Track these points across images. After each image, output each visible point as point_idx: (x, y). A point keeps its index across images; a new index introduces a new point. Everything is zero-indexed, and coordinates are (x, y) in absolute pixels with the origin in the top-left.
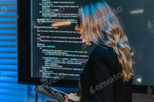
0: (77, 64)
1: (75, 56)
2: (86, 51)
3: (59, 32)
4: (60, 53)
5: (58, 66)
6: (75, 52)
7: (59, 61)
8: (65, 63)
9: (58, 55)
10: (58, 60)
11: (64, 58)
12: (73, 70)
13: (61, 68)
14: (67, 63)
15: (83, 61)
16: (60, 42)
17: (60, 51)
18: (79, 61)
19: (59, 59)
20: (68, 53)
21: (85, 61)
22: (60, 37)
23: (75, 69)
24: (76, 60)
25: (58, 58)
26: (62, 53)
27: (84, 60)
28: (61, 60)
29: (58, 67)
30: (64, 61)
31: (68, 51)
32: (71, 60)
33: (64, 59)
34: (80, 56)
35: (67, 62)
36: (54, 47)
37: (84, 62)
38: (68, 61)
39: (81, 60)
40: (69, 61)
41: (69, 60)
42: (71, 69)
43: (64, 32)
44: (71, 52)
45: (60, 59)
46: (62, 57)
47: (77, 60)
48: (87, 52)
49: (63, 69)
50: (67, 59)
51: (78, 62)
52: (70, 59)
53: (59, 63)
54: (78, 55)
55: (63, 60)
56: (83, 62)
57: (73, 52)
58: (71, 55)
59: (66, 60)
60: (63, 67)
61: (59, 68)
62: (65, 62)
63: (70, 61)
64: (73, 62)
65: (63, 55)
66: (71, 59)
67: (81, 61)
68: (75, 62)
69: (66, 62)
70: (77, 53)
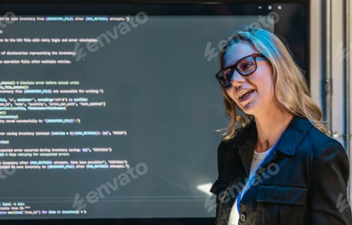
0: (55, 108)
1: (49, 91)
2: (77, 81)
3: (6, 40)
4: (11, 87)
5: (7, 117)
6: (48, 83)
7: (8, 104)
8: (24, 109)
9: (4, 92)
10: (4, 103)
11: (21, 98)
12: (44, 122)
13: (14, 121)
14: (29, 108)
15: (68, 102)
16: (10, 64)
17: (11, 83)
18: (60, 102)
19: (9, 101)
20: (31, 87)
21: (73, 101)
22: (9, 53)
23: (49, 121)
24: (51, 100)
25: (4, 100)
26: (15, 87)
27: (71, 100)
28: (13, 103)
29: (5, 119)
30: (22, 104)
31: (32, 83)
32: (37, 102)
33: (19, 100)
34: (61, 91)
35: (28, 105)
37: (73, 104)
38: (31, 104)
39: (63, 100)
40: (34, 104)
41: (33, 102)
42: (41, 121)
43: (20, 40)
44: (37, 83)
45: (11, 100)
46: (16, 96)
47: (54, 102)
48: (77, 83)
49: (18, 121)
50: (29, 100)
51: (58, 104)
52: (36, 99)
53: (8, 109)
54: (55, 89)
55: (17, 102)
56: (69, 104)
57: (42, 83)
58: (38, 91)
59: (26, 103)
60: (19, 119)
61: (8, 121)
62: (23, 106)
63: (37, 104)
64: (44, 106)
65: (16, 91)
66: (39, 100)
67: (65, 102)
68: (48, 105)
69: (26, 107)
70: (54, 85)
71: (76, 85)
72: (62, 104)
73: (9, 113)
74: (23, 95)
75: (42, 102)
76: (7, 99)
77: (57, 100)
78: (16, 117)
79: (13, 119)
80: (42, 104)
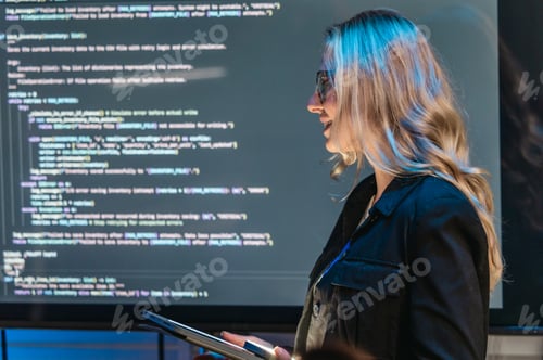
0: (162, 152)
1: (153, 126)
2: (194, 109)
3: (92, 49)
4: (97, 120)
5: (92, 165)
6: (151, 113)
7: (93, 146)
8: (116, 152)
9: (88, 127)
10: (88, 143)
11: (112, 135)
12: (146, 173)
13: (101, 172)
14: (124, 152)
15: (182, 142)
16: (96, 84)
17: (97, 113)
18: (169, 142)
19: (94, 141)
20: (127, 119)
21: (189, 141)
22: (95, 68)
23: (153, 171)
24: (156, 139)
25: (88, 139)
26: (103, 120)
27: (185, 139)
28: (100, 143)
29: (89, 169)
30: (113, 146)
31: (128, 113)
32: (136, 142)
33: (109, 139)
34: (172, 126)
35: (122, 147)
36: (73, 100)
37: (188, 145)
38: (126, 146)
39: (174, 138)
40: (131, 146)
41: (129, 142)
42: (141, 171)
43: (111, 48)
44: (136, 113)
45: (98, 139)
46: (105, 133)
47: (160, 142)
48: (195, 113)
49: (109, 172)
50: (124, 139)
51: (166, 145)
52: (135, 137)
53: (94, 152)
54: (163, 122)
55: (106, 142)
56: (182, 146)
57: (143, 113)
58: (137, 126)
59: (120, 143)
60: (109, 168)
61: (93, 172)
62: (116, 148)
63: (135, 145)
64: (146, 148)
65: (106, 126)
66: (139, 139)
67: (176, 142)
68: (152, 147)
69: (120, 150)
70: (161, 116)
71: (194, 116)
72: (172, 145)
73: (95, 158)
74: (116, 132)
75: (143, 142)
76: (92, 137)
77: (165, 139)
78: (105, 165)
79: (100, 168)
80: (143, 146)
